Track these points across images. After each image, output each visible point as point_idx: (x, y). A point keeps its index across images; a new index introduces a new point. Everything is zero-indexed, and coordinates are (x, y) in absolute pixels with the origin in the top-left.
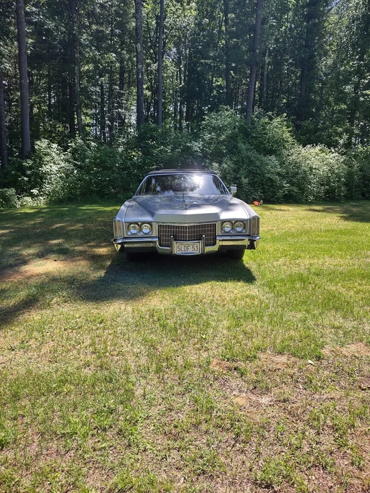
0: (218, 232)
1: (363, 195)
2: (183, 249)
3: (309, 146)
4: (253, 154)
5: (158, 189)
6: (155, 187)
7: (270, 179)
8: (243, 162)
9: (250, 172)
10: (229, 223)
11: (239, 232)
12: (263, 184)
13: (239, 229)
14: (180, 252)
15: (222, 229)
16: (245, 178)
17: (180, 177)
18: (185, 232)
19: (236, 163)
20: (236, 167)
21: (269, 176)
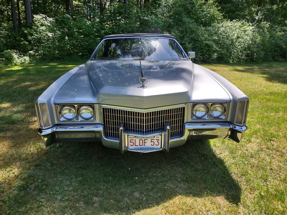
0: (188, 117)
1: (273, 58)
2: (137, 143)
3: (234, 21)
4: (193, 26)
5: (119, 52)
6: (115, 50)
7: (207, 44)
8: (186, 31)
9: (191, 39)
10: (203, 106)
11: (216, 118)
12: (202, 49)
13: (216, 114)
14: (134, 147)
15: (192, 113)
16: (189, 44)
17: (138, 40)
18: (141, 121)
19: (182, 32)
20: (182, 35)
21: (207, 42)
